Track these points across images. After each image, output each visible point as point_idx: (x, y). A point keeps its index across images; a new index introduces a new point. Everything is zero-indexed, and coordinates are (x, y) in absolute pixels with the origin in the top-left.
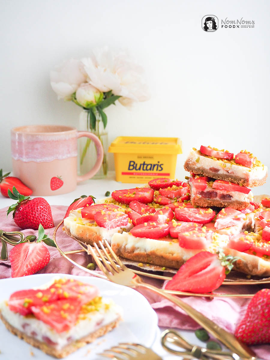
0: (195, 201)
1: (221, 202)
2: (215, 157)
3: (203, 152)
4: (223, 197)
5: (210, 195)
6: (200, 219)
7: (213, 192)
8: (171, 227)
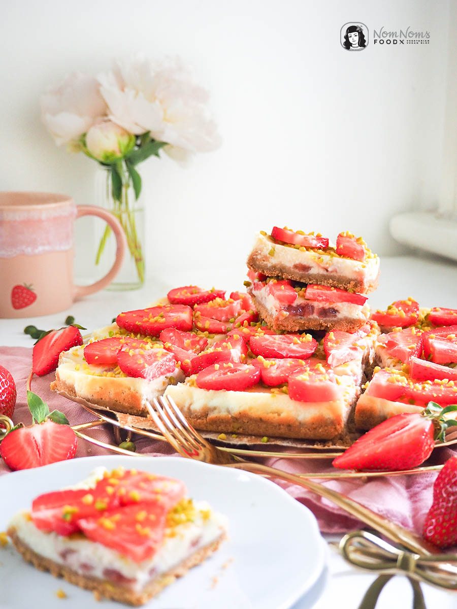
0: (278, 323)
1: (322, 321)
2: (302, 246)
3: (278, 237)
4: (324, 312)
5: (305, 309)
6: (299, 352)
7: (307, 305)
8: (263, 369)
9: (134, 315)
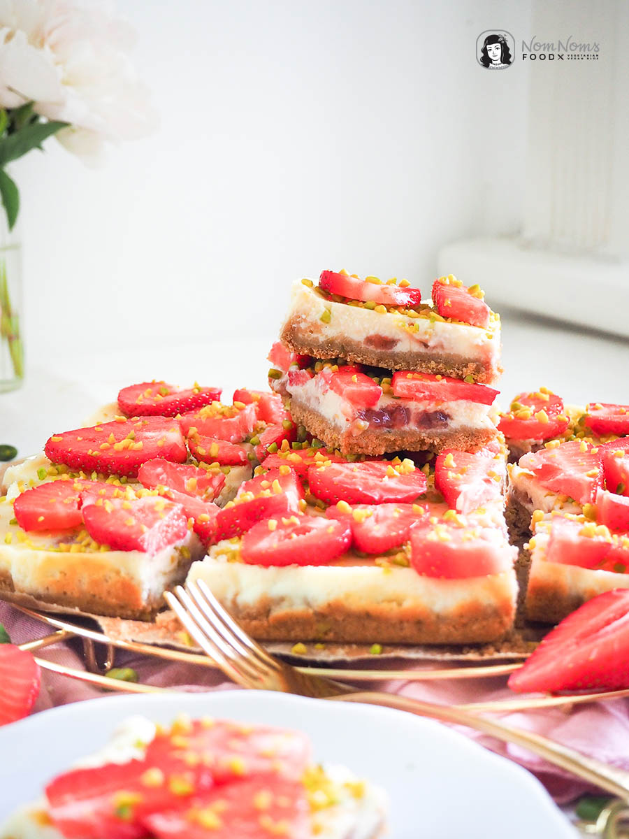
0: (351, 441)
1: (424, 434)
2: (379, 304)
3: (332, 287)
4: (427, 420)
5: (396, 415)
6: (400, 492)
7: (398, 408)
8: (354, 525)
9: (79, 439)
